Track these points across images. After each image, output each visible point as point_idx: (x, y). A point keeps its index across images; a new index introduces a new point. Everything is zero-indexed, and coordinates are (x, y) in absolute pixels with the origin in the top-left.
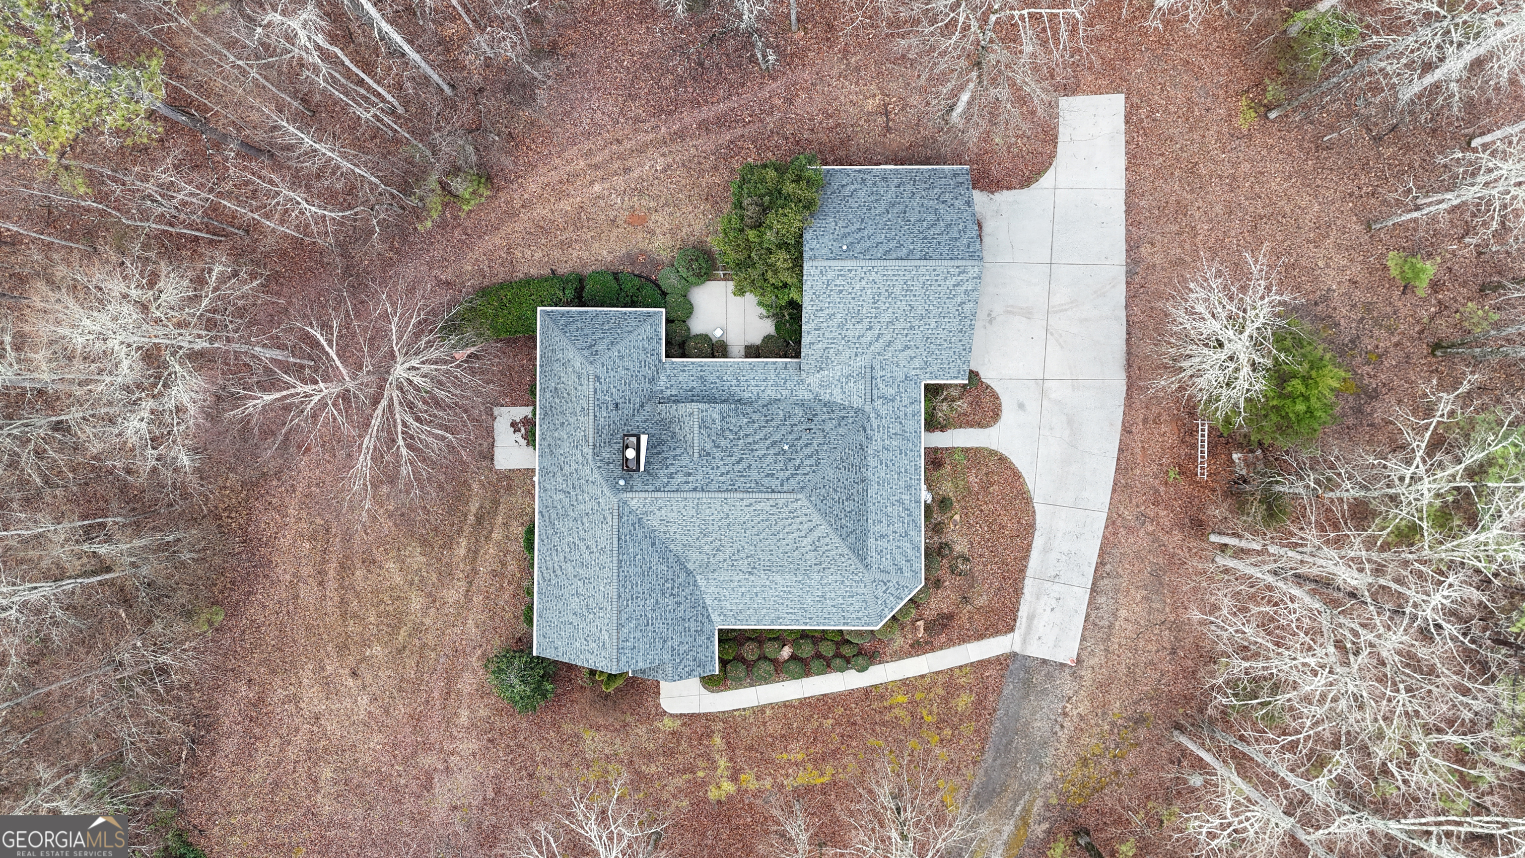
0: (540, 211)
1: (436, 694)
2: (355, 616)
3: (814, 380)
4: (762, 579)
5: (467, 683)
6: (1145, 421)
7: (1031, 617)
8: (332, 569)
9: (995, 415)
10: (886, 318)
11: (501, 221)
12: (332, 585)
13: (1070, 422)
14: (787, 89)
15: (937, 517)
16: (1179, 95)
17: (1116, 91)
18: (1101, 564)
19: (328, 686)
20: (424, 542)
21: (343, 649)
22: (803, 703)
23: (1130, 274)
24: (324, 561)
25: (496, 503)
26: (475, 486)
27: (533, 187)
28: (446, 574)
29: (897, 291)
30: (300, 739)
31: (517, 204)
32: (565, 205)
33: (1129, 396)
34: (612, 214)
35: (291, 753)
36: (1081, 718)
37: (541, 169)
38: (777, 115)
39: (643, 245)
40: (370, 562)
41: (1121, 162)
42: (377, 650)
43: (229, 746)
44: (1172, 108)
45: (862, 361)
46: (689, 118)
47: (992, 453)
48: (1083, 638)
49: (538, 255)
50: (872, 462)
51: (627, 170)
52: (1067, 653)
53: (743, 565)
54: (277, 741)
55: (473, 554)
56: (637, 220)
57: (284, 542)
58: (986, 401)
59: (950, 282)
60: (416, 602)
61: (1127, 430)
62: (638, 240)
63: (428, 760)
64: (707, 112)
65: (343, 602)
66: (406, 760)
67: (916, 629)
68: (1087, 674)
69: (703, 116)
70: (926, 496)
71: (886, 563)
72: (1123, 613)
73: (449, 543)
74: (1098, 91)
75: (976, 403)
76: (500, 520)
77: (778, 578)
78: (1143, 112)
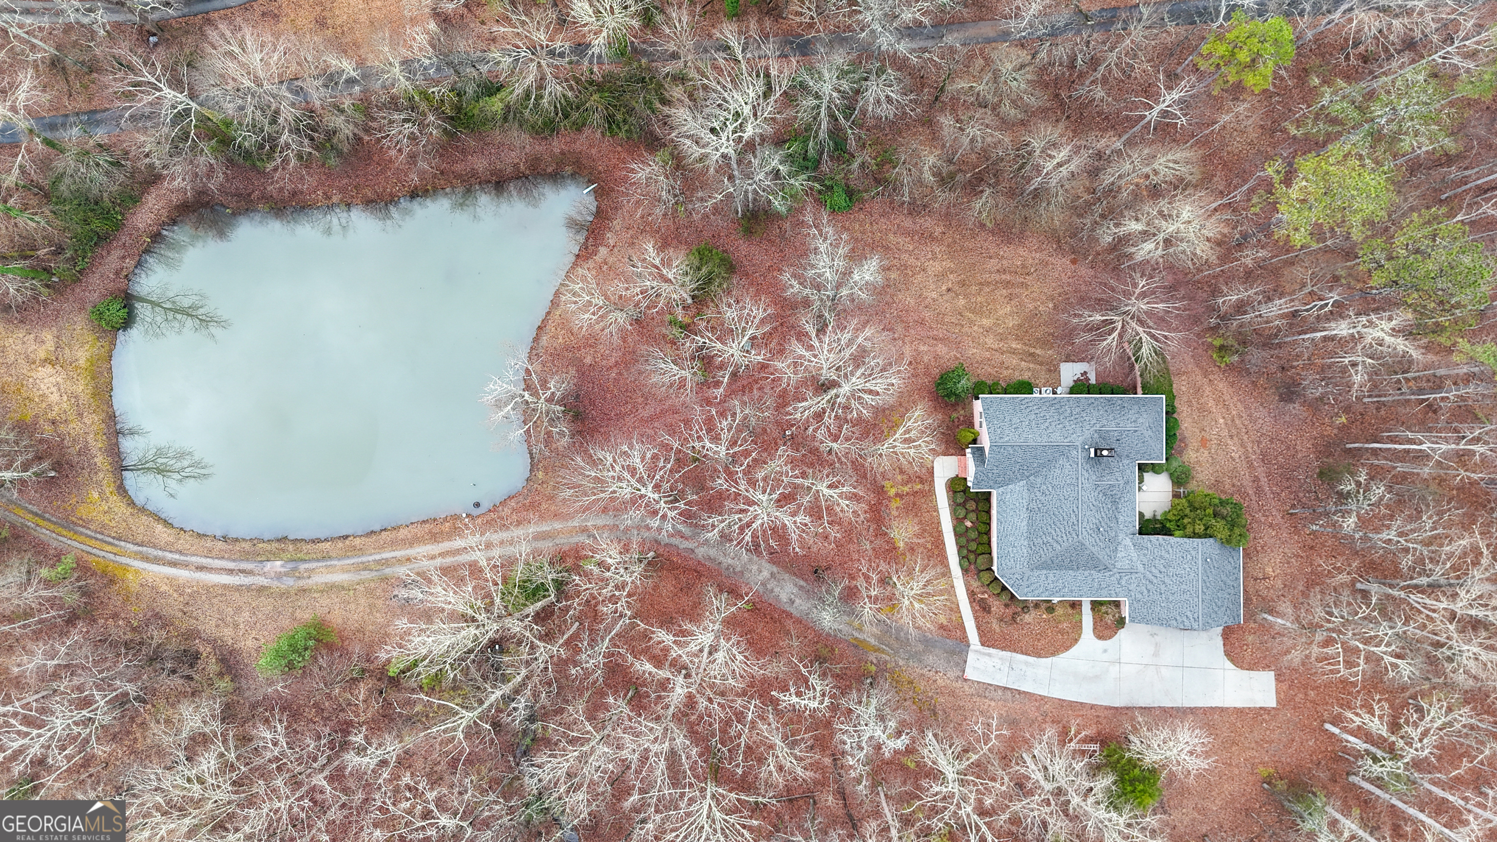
0: (1208, 389)
1: (935, 333)
2: (981, 290)
3: (1128, 542)
4: (1024, 515)
5: (941, 349)
6: (1098, 716)
7: (989, 655)
8: (1008, 277)
9: (1100, 637)
10: (1167, 580)
11: (1201, 368)
12: (997, 277)
13: (1097, 677)
14: (1277, 525)
15: (1044, 605)
16: (1275, 736)
17: (1278, 702)
18: (1019, 692)
19: (941, 276)
20: (1020, 326)
21: (962, 283)
22: (940, 533)
23: (1178, 709)
24: (1010, 272)
25: (1041, 364)
26: (1050, 352)
27: (1221, 385)
28: (1002, 338)
29: (1184, 586)
30: (912, 261)
31: (1211, 377)
32: (1211, 403)
33: (1111, 708)
34: (1207, 429)
35: (905, 256)
36: (935, 681)
37: (1231, 390)
38: (1263, 519)
39: (1191, 447)
40: (1010, 297)
41: (1239, 705)
42: (962, 302)
43: (908, 223)
44: (1268, 732)
45: (1141, 568)
46: (1261, 472)
47: (1080, 635)
48: (979, 683)
49: (1184, 389)
50: (1086, 573)
51: (1231, 437)
52: (970, 674)
53: (1033, 505)
54: (911, 248)
55: (1013, 352)
56: (1204, 442)
57: (1021, 251)
58: (1107, 633)
59: (1189, 613)
60: (986, 322)
61: (1093, 707)
62: (1193, 443)
63: (900, 328)
64: (1264, 480)
65: (988, 284)
66: (899, 317)
67: (983, 593)
68: (959, 684)
69: (1262, 479)
70: (1055, 600)
71: (1032, 579)
72: (993, 704)
73: (1018, 338)
74: (1277, 693)
75: (1107, 627)
76: (1031, 366)
77: (1025, 523)
78: (1266, 717)
